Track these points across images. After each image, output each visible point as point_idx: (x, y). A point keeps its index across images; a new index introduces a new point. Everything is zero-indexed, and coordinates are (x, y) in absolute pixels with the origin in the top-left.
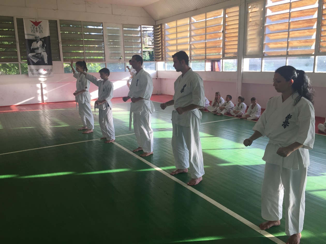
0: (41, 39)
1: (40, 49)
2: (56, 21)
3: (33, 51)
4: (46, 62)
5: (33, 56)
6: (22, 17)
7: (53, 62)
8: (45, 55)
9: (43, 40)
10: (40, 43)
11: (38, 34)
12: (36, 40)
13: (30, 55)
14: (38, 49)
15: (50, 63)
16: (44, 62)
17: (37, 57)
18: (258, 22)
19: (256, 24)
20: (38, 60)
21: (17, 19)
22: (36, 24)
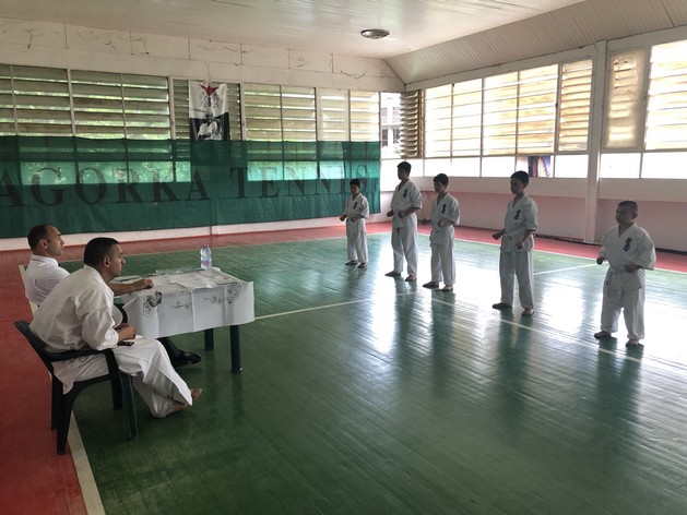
0: (215, 119)
2: (239, 84)
9: (219, 120)
10: (213, 126)
12: (207, 121)
18: (634, 89)
19: (629, 92)
21: (174, 80)
22: (209, 91)
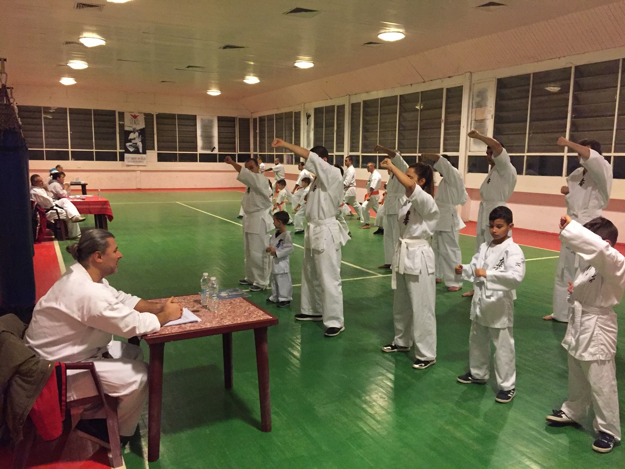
0: (137, 131)
1: (136, 139)
2: (153, 115)
3: (130, 141)
4: (141, 151)
5: (130, 145)
6: (123, 111)
7: (147, 151)
8: (140, 145)
9: (139, 131)
10: (137, 134)
11: (134, 126)
12: (134, 132)
13: (128, 144)
14: (134, 139)
15: (144, 153)
16: (139, 151)
17: (133, 147)
20: (134, 149)
21: (119, 113)
22: (135, 117)
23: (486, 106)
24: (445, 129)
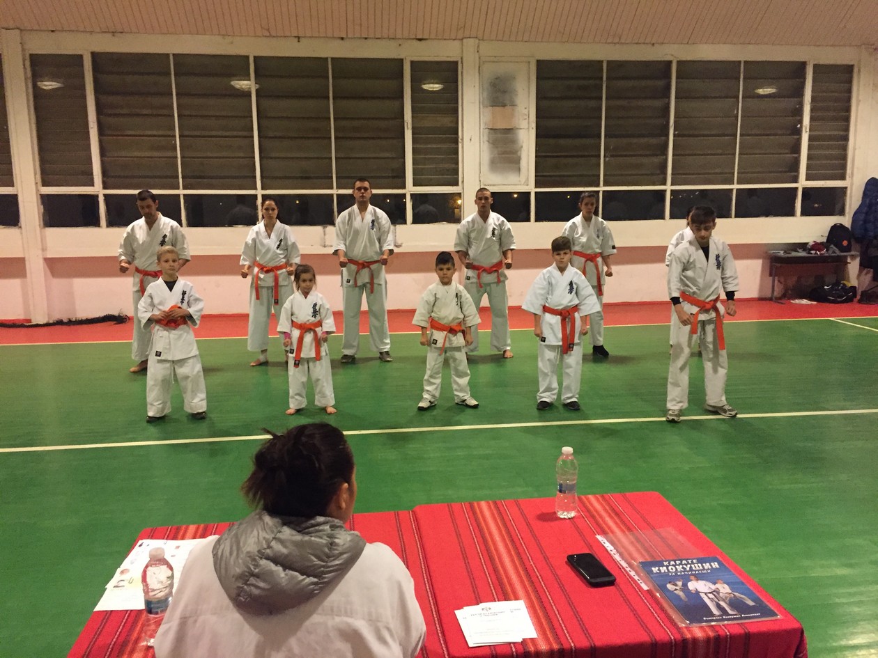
23: (513, 105)
24: (414, 141)
